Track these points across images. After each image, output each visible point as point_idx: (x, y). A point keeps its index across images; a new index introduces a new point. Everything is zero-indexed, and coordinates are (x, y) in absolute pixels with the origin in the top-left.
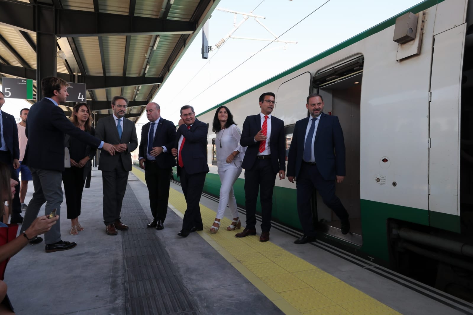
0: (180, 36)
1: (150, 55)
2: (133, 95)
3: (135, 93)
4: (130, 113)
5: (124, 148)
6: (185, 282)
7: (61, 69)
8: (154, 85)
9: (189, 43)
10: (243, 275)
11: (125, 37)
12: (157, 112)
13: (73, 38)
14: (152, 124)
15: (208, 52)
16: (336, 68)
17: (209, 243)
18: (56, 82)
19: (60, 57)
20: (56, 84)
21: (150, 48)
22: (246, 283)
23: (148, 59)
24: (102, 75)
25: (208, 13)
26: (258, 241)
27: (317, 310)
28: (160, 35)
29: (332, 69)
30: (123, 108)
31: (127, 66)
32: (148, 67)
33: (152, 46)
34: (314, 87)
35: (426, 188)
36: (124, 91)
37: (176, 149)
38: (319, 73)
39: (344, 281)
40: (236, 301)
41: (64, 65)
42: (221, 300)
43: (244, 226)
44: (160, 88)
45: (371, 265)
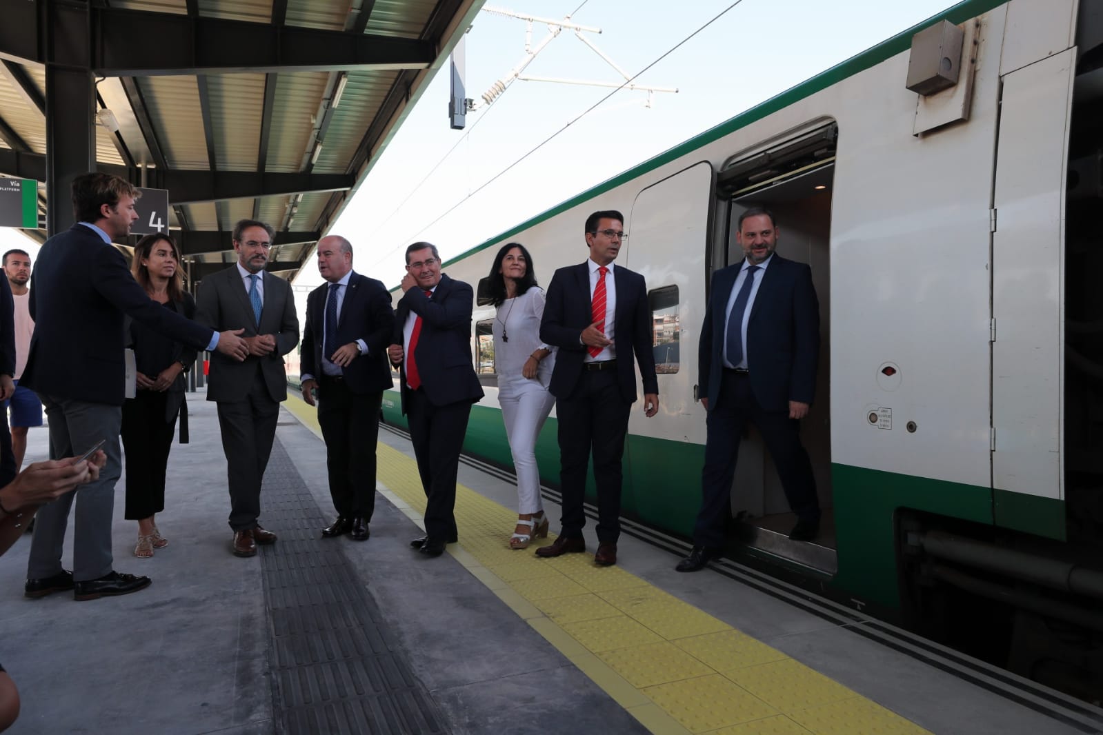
0: (396, 75)
1: (323, 121)
2: (282, 218)
3: (288, 211)
4: (275, 261)
5: (269, 345)
6: (416, 666)
7: (107, 154)
8: (335, 192)
9: (417, 91)
10: (555, 648)
11: (263, 77)
12: (344, 257)
13: (135, 79)
14: (332, 286)
15: (466, 113)
16: (772, 153)
17: (472, 572)
18: (106, 184)
19: (103, 124)
20: (107, 190)
21: (324, 103)
22: (562, 667)
23: (320, 129)
24: (207, 167)
25: (465, 19)
26: (591, 567)
27: (748, 726)
28: (348, 72)
29: (763, 154)
30: (261, 249)
31: (269, 148)
32: (319, 148)
33: (329, 99)
34: (719, 197)
35: (985, 435)
36: (262, 206)
37: (400, 346)
38: (732, 162)
39: (795, 658)
40: (542, 711)
41: (114, 145)
42: (503, 707)
43: (555, 530)
44: (349, 201)
45: (858, 620)
